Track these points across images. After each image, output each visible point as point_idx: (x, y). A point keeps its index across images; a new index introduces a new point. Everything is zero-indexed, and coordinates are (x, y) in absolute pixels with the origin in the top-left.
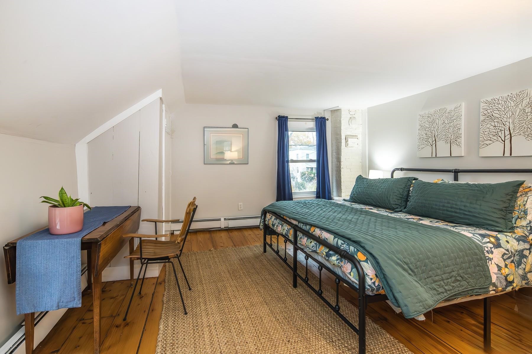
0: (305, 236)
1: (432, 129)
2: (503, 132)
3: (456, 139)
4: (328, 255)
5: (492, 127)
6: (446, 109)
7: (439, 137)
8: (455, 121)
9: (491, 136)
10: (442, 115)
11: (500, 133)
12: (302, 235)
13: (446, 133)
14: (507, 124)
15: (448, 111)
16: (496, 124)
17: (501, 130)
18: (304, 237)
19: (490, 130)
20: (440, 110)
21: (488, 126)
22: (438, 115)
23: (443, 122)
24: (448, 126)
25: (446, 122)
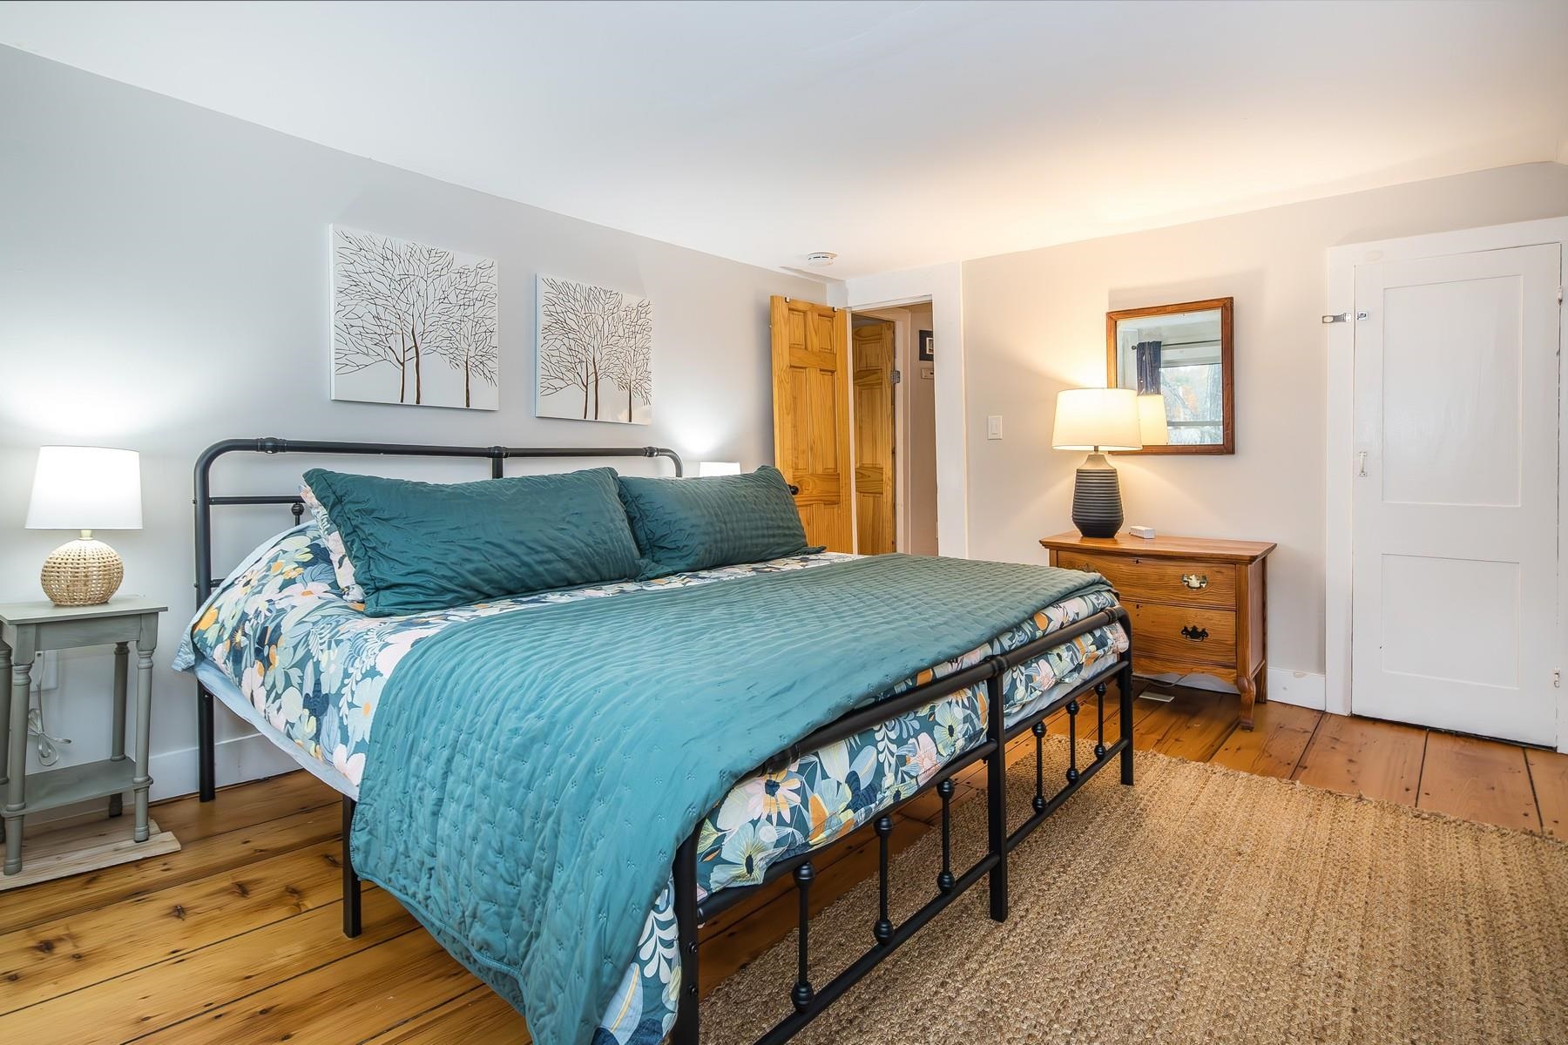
0: (1032, 662)
1: (404, 307)
2: (584, 364)
3: (484, 358)
4: (1101, 643)
5: (564, 349)
6: (450, 257)
7: (427, 340)
8: (478, 304)
9: (563, 370)
10: (438, 273)
11: (578, 366)
12: (1022, 669)
13: (453, 332)
14: (591, 349)
15: (456, 266)
16: (572, 342)
17: (581, 362)
18: (1034, 665)
19: (562, 355)
20: (429, 252)
21: (558, 343)
22: (423, 267)
23: (440, 294)
24: (459, 313)
25: (452, 298)
